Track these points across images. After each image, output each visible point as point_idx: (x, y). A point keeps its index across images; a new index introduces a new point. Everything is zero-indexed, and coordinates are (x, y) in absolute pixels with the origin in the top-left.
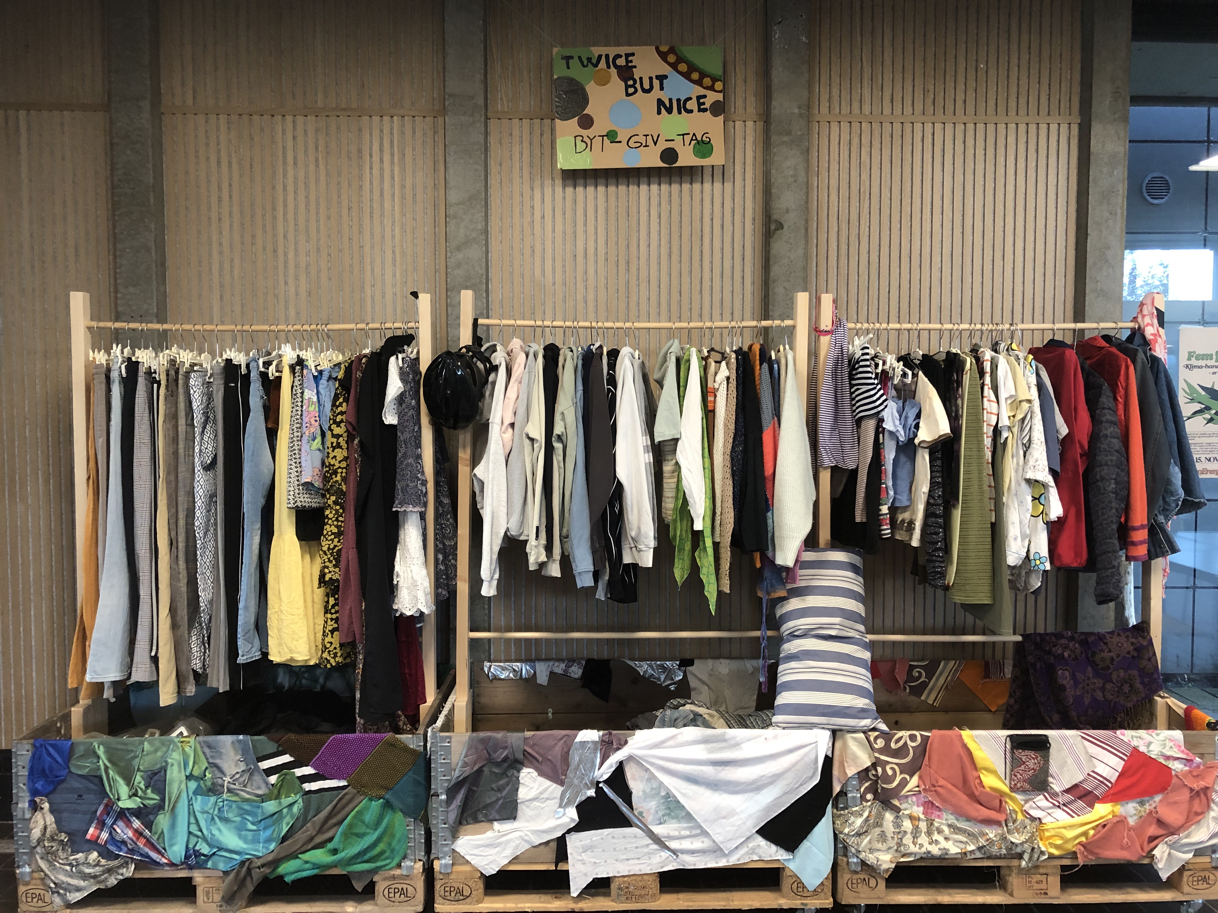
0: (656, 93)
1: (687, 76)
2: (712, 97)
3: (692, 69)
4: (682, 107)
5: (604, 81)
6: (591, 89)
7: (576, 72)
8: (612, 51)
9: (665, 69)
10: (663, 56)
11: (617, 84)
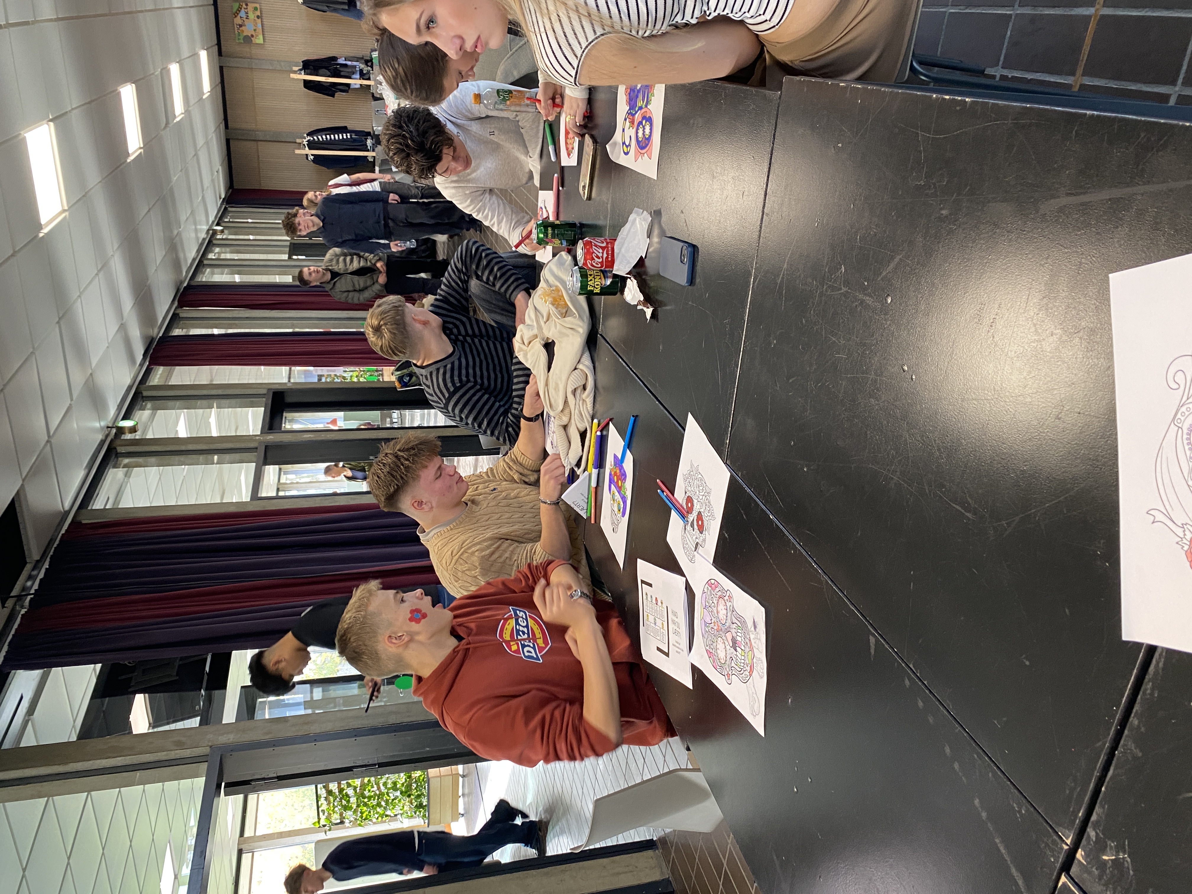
0: (244, 19)
1: (240, 11)
2: (244, 6)
3: (238, 10)
4: (247, 13)
5: (243, 31)
6: (245, 34)
7: (241, 37)
8: (236, 29)
9: (239, 17)
10: (236, 17)
11: (243, 28)
